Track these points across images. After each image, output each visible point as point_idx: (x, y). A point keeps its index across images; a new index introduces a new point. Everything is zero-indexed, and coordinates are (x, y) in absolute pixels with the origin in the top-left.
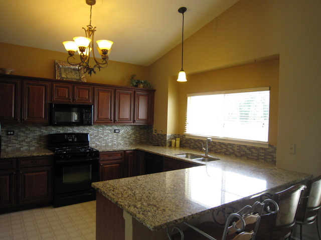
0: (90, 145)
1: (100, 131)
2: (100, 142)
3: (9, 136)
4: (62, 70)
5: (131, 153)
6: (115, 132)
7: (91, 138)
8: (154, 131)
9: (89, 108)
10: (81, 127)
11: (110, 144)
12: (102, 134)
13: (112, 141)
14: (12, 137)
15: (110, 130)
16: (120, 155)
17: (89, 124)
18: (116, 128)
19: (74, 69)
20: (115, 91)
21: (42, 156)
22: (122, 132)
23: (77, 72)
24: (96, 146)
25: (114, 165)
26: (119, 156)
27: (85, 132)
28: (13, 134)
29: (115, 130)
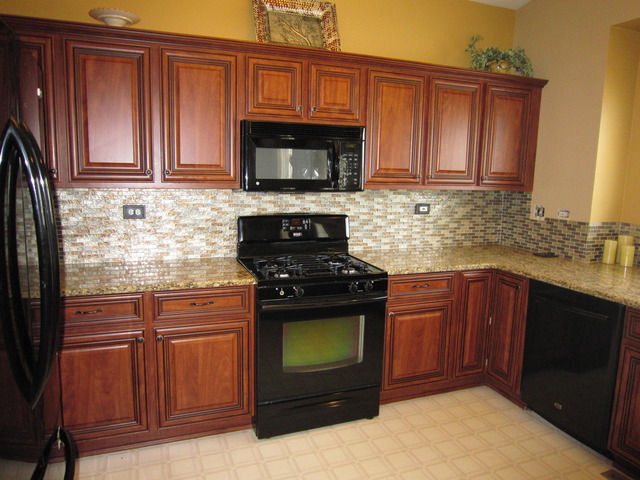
0: (351, 249)
1: (377, 207)
2: (375, 239)
3: (132, 222)
4: (272, 18)
5: (476, 280)
6: (417, 211)
7: (353, 230)
8: (534, 211)
9: (353, 135)
10: (326, 197)
11: (403, 247)
12: (384, 217)
13: (409, 238)
14: (139, 223)
15: (404, 205)
16: (444, 284)
17: (354, 188)
18: (421, 200)
19: (305, 18)
20: (429, 82)
21: (222, 287)
22: (436, 210)
23: (315, 25)
24: (366, 253)
25: (428, 315)
26: (443, 288)
27: (336, 211)
28: (143, 216)
29: (418, 206)
